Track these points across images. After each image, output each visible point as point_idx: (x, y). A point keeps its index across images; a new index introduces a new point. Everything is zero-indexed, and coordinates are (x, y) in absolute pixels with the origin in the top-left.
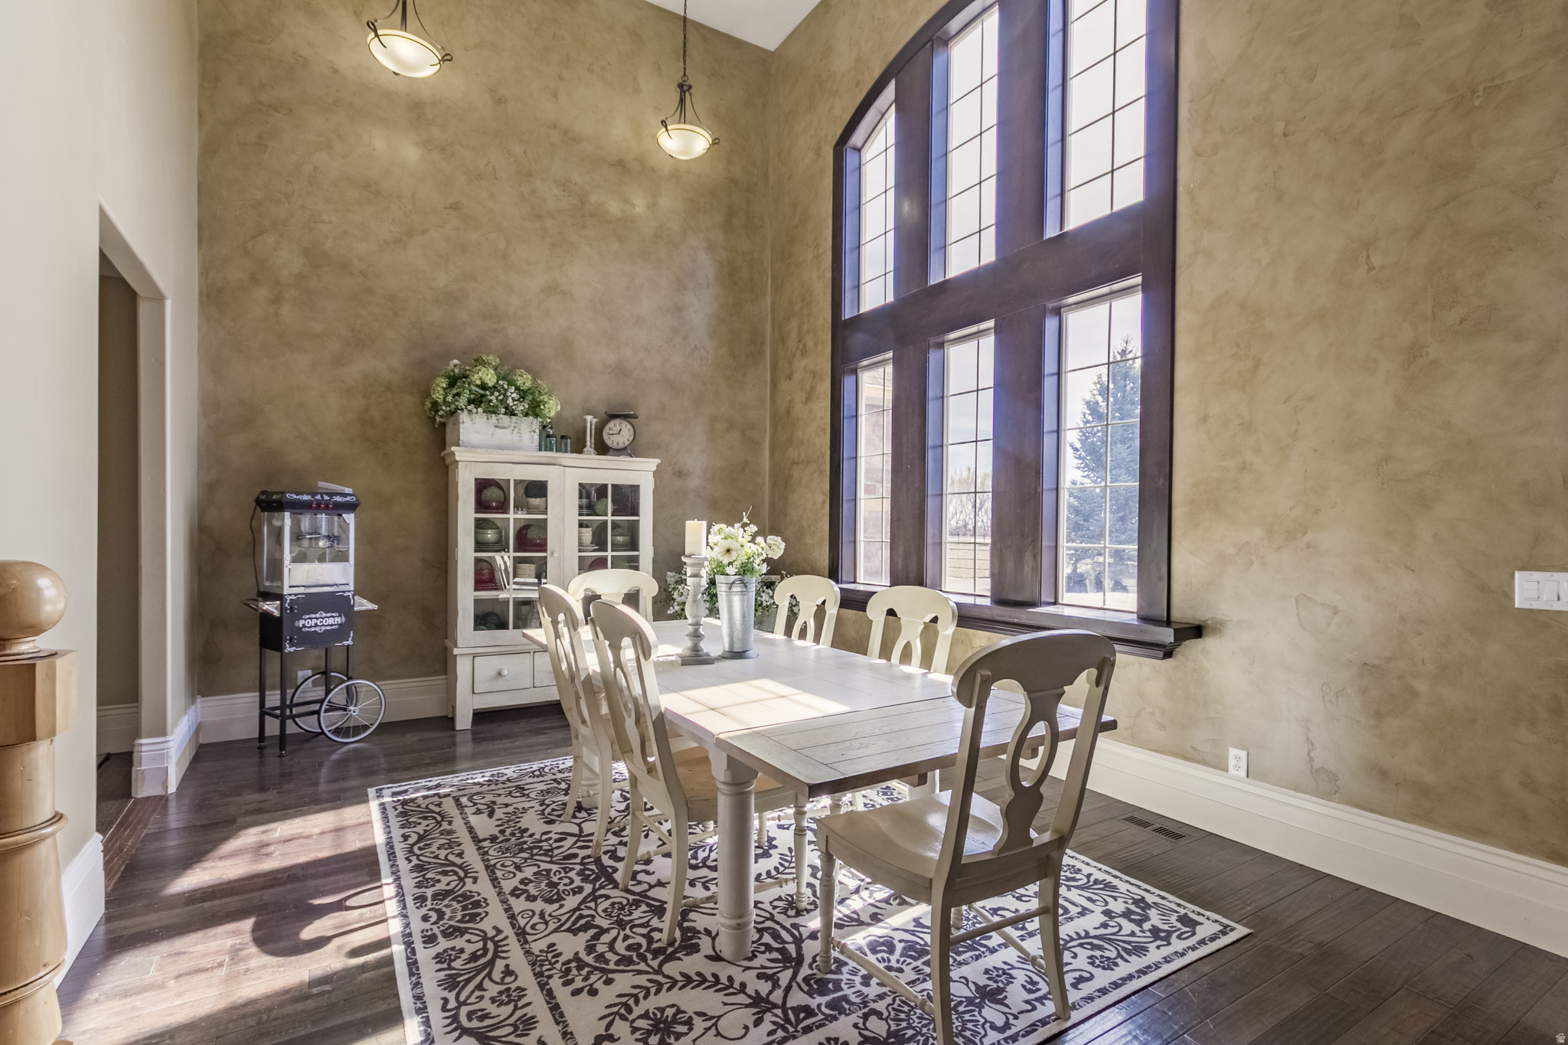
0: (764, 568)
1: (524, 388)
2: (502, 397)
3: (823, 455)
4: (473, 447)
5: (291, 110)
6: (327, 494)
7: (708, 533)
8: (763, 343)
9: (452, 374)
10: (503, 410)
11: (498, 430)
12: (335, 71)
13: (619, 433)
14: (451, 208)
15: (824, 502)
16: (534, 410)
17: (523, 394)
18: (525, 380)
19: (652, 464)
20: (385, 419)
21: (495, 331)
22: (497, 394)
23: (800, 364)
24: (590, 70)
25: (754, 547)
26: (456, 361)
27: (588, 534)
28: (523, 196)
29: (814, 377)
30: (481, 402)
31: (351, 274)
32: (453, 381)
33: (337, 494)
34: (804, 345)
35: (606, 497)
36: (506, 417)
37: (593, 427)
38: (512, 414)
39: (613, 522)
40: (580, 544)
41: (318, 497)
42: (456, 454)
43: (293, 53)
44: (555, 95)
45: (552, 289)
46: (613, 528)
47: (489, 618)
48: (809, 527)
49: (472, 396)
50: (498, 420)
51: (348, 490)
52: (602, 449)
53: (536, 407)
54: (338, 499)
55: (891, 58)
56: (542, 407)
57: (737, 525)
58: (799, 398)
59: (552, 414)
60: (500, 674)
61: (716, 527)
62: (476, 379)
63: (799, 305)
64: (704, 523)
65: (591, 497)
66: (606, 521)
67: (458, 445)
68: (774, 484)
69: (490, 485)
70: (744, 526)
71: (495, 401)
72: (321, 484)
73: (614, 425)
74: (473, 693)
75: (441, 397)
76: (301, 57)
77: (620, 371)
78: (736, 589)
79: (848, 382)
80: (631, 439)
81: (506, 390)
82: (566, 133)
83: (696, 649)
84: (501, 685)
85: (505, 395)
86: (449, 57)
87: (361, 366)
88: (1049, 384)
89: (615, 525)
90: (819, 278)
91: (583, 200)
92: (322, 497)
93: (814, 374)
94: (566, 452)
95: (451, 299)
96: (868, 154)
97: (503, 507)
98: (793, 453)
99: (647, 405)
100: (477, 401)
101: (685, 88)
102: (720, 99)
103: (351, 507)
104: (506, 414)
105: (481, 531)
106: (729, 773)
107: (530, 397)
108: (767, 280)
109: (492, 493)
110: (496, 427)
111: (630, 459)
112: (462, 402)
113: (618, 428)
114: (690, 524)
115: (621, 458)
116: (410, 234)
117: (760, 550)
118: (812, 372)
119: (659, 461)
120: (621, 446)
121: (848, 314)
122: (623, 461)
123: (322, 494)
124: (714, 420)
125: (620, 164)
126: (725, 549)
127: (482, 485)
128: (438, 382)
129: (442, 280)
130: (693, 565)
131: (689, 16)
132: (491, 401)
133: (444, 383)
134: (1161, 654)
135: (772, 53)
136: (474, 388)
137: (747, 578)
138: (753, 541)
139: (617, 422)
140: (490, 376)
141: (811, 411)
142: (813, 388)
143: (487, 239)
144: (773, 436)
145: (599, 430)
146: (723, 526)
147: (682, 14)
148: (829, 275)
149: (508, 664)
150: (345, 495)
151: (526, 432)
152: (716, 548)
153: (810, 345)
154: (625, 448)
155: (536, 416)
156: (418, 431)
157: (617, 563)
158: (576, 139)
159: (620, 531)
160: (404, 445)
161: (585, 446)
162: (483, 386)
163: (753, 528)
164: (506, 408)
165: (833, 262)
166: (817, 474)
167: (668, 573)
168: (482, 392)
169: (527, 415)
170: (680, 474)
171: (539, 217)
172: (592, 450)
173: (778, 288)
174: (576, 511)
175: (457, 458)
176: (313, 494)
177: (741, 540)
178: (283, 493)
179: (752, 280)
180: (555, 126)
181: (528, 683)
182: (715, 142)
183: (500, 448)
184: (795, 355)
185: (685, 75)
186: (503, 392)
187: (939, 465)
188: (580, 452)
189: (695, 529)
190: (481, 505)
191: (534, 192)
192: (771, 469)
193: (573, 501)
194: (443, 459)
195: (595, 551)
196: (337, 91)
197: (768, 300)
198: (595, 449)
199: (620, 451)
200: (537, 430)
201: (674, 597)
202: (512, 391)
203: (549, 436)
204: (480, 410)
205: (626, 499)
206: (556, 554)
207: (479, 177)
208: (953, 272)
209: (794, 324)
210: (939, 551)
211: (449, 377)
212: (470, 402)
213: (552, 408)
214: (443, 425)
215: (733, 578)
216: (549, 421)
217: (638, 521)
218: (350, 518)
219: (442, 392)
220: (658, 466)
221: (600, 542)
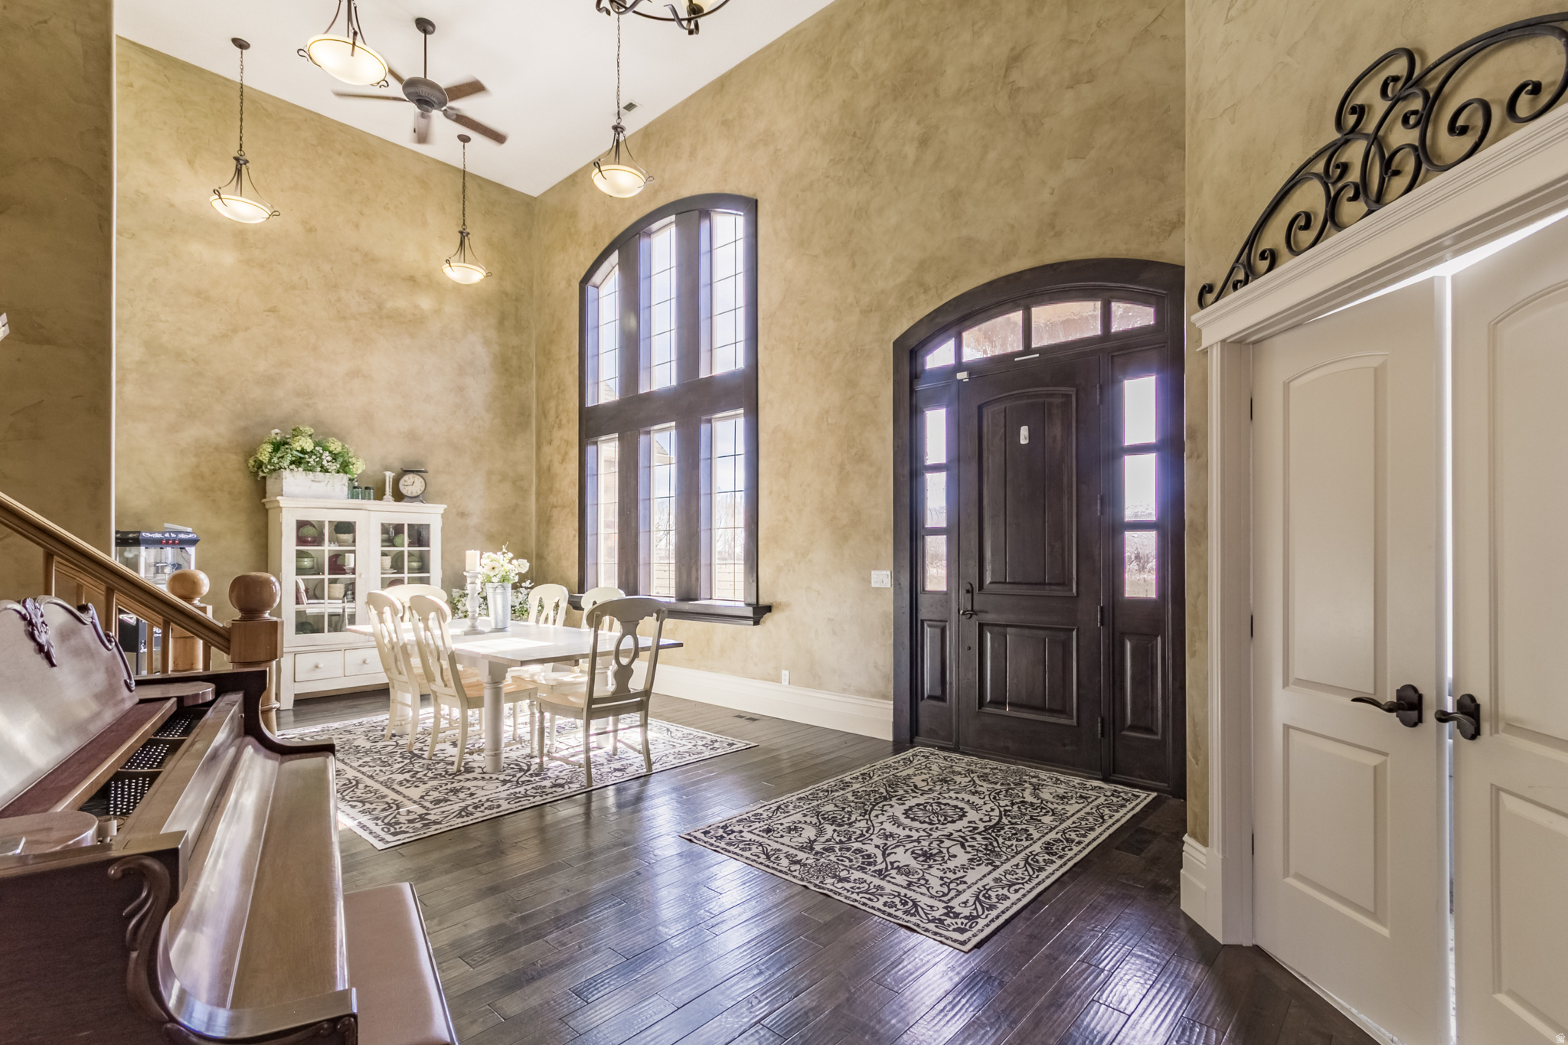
0: (516, 579)
1: (336, 452)
2: (318, 459)
3: (574, 502)
4: (294, 496)
5: (134, 235)
6: (173, 532)
7: (481, 558)
8: (529, 416)
9: (274, 441)
10: (319, 469)
11: (314, 483)
12: (172, 205)
13: (412, 485)
14: (269, 311)
15: (575, 536)
16: (344, 468)
17: (335, 457)
18: (336, 446)
19: (441, 508)
20: (214, 473)
21: (308, 405)
22: (314, 457)
23: (557, 434)
24: (386, 208)
25: (510, 566)
26: (277, 431)
27: (388, 560)
28: (331, 302)
29: (567, 445)
30: (300, 463)
31: (185, 361)
32: (277, 446)
33: (181, 532)
34: (560, 421)
35: (403, 533)
36: (321, 474)
37: (391, 480)
38: (327, 471)
39: (409, 551)
40: (383, 569)
41: (167, 535)
42: (281, 502)
43: (136, 191)
44: (357, 226)
45: (355, 373)
46: (409, 556)
47: (307, 625)
48: (565, 554)
49: (294, 459)
50: (314, 476)
51: (189, 530)
52: (399, 496)
53: (346, 466)
54: (182, 536)
55: (616, 234)
56: (351, 467)
57: (499, 553)
58: (557, 458)
59: (359, 472)
60: (317, 667)
61: (486, 555)
62: (297, 446)
63: (556, 390)
64: (478, 552)
65: (391, 534)
66: (403, 551)
67: (282, 495)
68: (539, 522)
69: (306, 525)
70: (504, 553)
71: (312, 462)
72: (166, 525)
73: (408, 479)
74: (295, 681)
75: (267, 459)
76: (143, 194)
77: (412, 436)
78: (499, 591)
79: (591, 449)
80: (423, 489)
81: (321, 454)
82: (366, 255)
83: (473, 627)
84: (317, 675)
85: (320, 458)
86: (277, 213)
87: (193, 432)
88: (703, 465)
89: (410, 554)
90: (570, 373)
91: (380, 307)
92: (170, 535)
93: (567, 442)
94: (369, 499)
95: (271, 380)
96: (603, 291)
97: (318, 540)
98: (553, 499)
99: (434, 463)
100: (298, 462)
101: (464, 234)
102: (493, 231)
103: (193, 542)
104: (321, 471)
105: (300, 559)
106: (490, 677)
107: (341, 459)
108: (532, 368)
109: (309, 531)
110: (313, 481)
111: (421, 504)
112: (285, 463)
113: (412, 480)
114: (468, 553)
115: (415, 504)
116: (235, 331)
117: (514, 568)
118: (565, 441)
119: (446, 506)
120: (415, 494)
121: (589, 403)
122: (416, 506)
123: (170, 532)
124: (490, 473)
125: (412, 279)
126: (491, 567)
127: (301, 525)
128: (264, 447)
129: (262, 366)
130: (471, 577)
131: (467, 170)
132: (309, 462)
133: (269, 448)
134: (752, 623)
135: (535, 198)
136: (295, 453)
137: (505, 584)
138: (510, 562)
139: (411, 476)
140: (308, 444)
141: (565, 469)
142: (566, 453)
143: (300, 335)
144: (538, 485)
145: (396, 482)
146: (491, 554)
147: (462, 167)
148: (577, 373)
149: (322, 659)
150: (188, 533)
151: (339, 484)
152: (486, 567)
153: (564, 421)
154: (418, 497)
155: (346, 473)
156: (241, 482)
157: (412, 581)
158: (374, 260)
159: (414, 558)
160: (230, 493)
161: (385, 494)
162: (303, 451)
163: (510, 555)
164: (322, 467)
165: (580, 365)
166: (570, 515)
167: (454, 590)
168: (302, 456)
169: (338, 472)
170: (463, 515)
171: (344, 318)
172: (391, 498)
173: (541, 375)
174: (379, 543)
175: (281, 505)
176: (163, 533)
177: (502, 562)
178: (139, 532)
179: (520, 367)
180: (357, 250)
181: (340, 673)
182: (489, 275)
183: (318, 497)
184: (553, 427)
185: (464, 224)
186: (319, 455)
187: (648, 512)
188: (381, 499)
189: (472, 557)
190: (301, 540)
191: (339, 300)
192: (536, 511)
193: (377, 536)
194: (264, 504)
195: (394, 573)
196: (174, 221)
197: (534, 382)
198: (393, 496)
199: (414, 499)
200: (347, 484)
201: (459, 607)
202: (327, 457)
203: (355, 488)
204: (300, 469)
205: (419, 536)
206: (363, 576)
207: (293, 288)
208: (655, 387)
209: (552, 404)
210: (648, 568)
211: (273, 443)
212: (292, 463)
213: (359, 467)
214: (264, 478)
215: (497, 584)
216: (356, 476)
217: (429, 551)
218: (191, 550)
219: (268, 455)
220: (445, 510)
221: (397, 565)
